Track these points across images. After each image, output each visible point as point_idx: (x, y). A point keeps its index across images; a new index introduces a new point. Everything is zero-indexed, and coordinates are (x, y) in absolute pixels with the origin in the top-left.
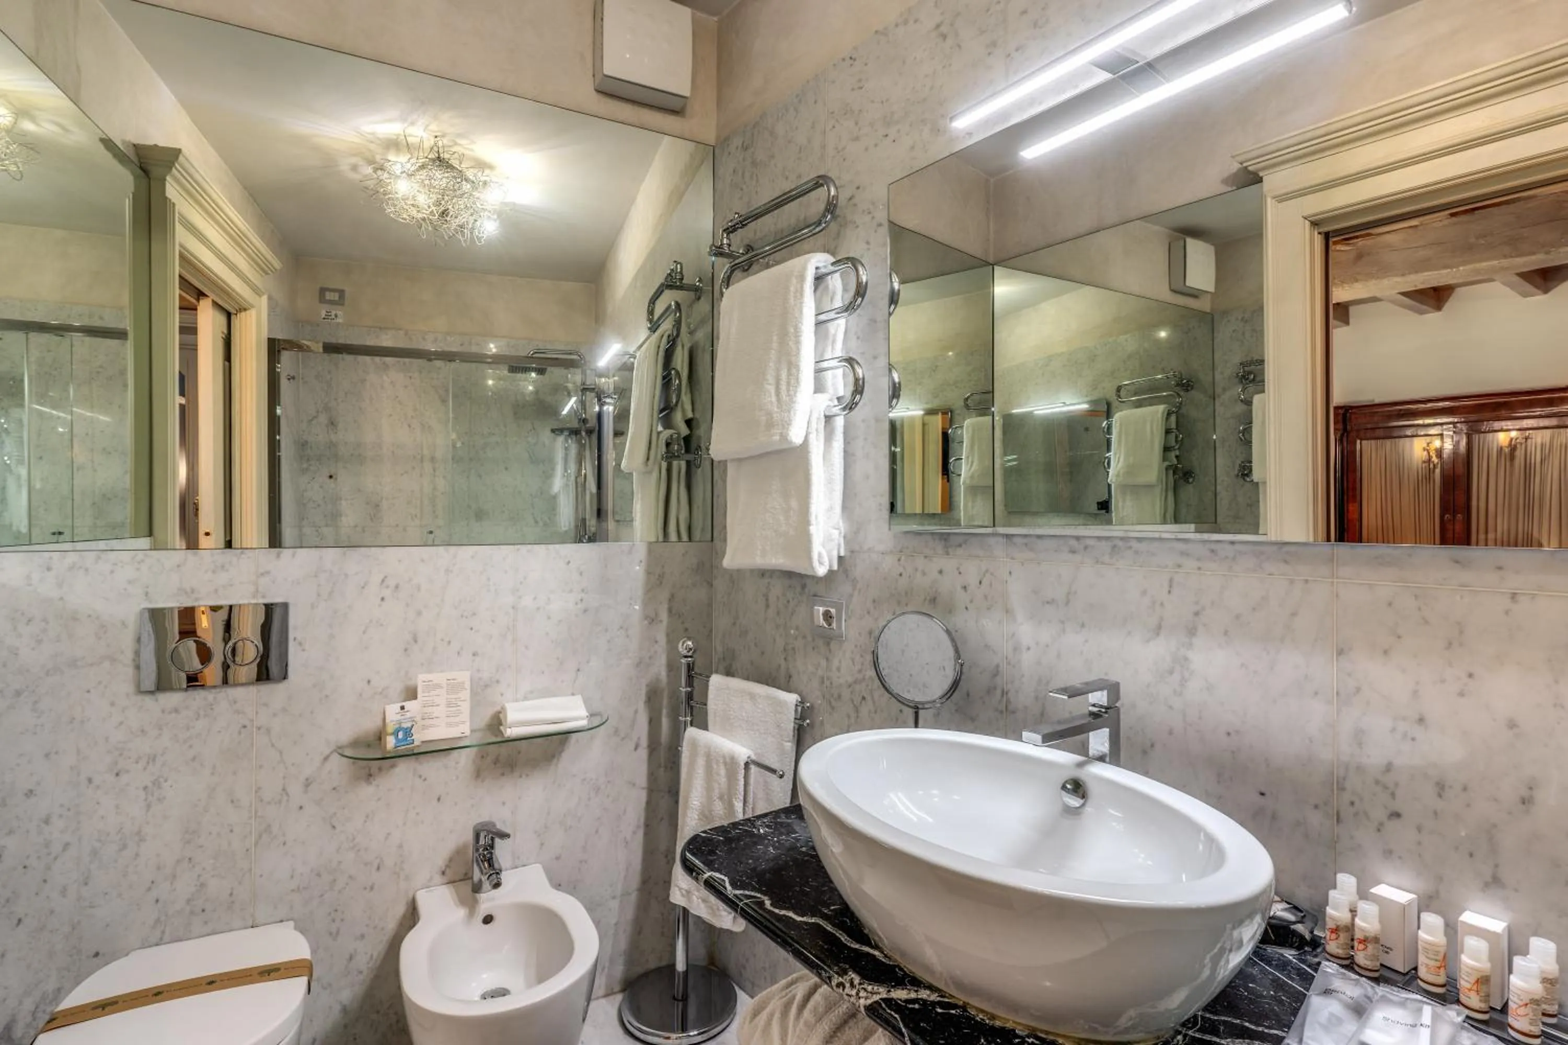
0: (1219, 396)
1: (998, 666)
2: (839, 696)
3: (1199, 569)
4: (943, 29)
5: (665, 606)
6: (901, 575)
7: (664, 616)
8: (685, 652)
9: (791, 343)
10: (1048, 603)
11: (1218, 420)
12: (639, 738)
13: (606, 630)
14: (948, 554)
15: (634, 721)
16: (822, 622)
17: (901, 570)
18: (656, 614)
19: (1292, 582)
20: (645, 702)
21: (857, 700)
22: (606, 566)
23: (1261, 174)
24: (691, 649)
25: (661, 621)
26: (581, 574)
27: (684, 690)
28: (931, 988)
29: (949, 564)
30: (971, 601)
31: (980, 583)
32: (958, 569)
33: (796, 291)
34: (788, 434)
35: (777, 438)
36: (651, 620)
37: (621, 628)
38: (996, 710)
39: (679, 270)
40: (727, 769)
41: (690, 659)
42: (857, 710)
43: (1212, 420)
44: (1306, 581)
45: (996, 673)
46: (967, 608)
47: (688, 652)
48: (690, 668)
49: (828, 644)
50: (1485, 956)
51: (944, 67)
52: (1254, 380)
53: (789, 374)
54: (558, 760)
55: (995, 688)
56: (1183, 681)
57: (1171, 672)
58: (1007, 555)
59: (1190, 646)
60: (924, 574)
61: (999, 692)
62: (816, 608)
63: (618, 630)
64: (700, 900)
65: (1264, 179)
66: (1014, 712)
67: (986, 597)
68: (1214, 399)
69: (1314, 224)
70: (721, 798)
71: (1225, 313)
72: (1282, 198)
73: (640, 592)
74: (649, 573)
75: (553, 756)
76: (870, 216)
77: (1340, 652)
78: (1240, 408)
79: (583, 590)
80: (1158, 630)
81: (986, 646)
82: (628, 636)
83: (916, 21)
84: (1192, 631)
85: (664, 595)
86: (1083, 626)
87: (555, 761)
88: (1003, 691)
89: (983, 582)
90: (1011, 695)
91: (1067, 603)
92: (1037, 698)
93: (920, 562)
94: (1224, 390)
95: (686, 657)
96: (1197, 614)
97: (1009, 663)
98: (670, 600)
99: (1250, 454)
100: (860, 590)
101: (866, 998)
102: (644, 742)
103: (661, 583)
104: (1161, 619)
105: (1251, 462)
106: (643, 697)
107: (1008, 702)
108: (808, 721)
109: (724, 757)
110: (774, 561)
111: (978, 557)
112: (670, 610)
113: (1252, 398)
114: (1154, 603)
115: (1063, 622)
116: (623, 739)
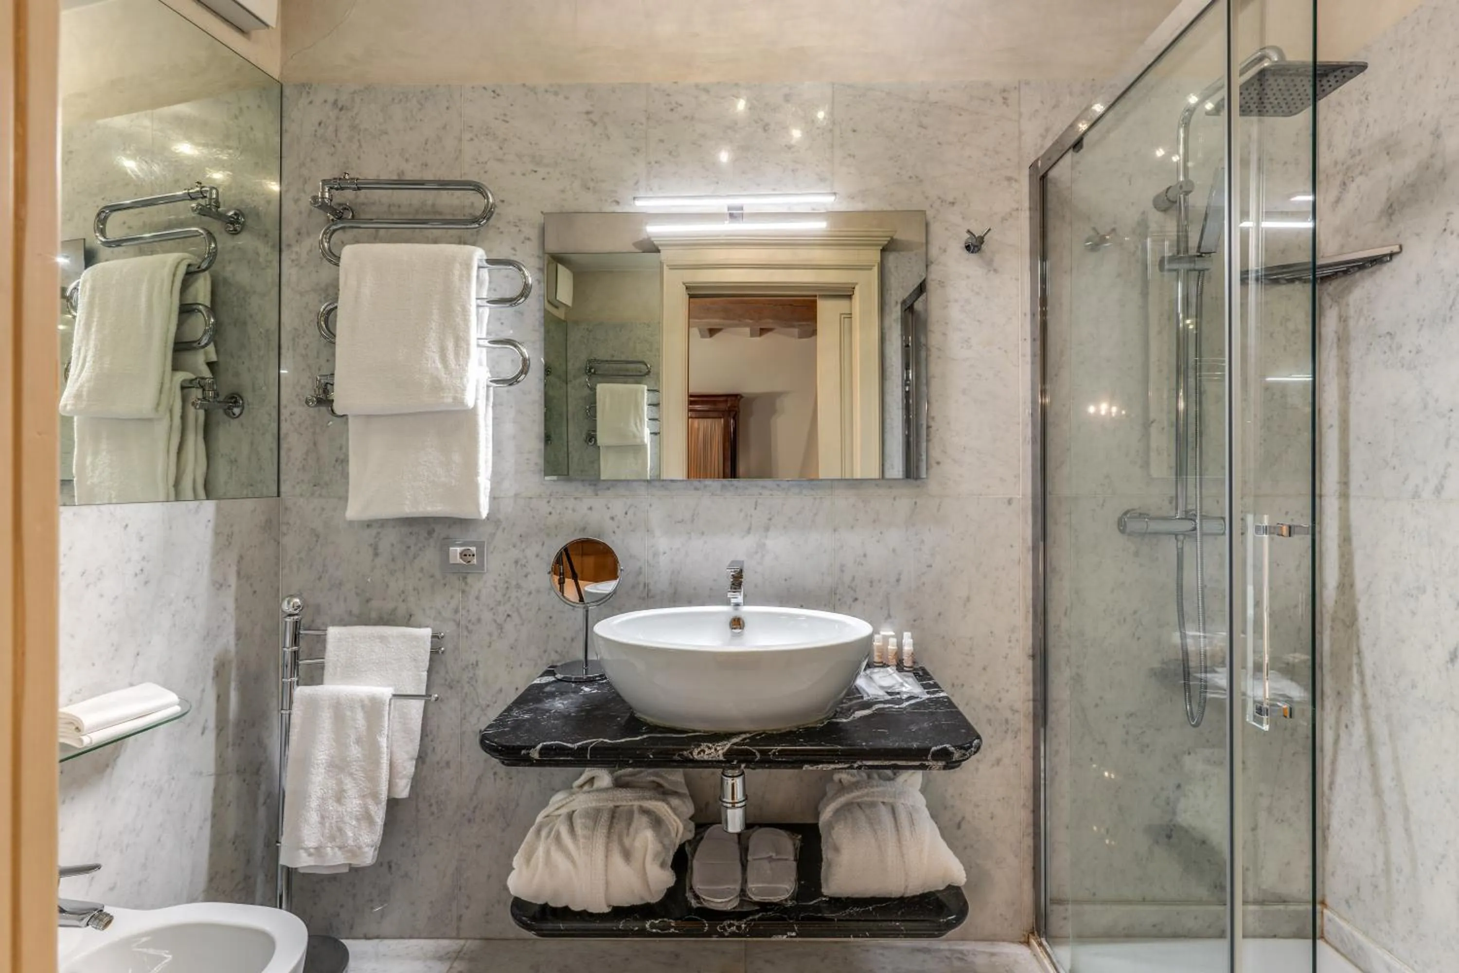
0: (571, 381)
1: (641, 568)
2: (479, 620)
3: (771, 495)
4: (594, 117)
5: (234, 569)
6: (550, 513)
7: (233, 580)
8: (291, 610)
9: (457, 320)
10: (679, 522)
11: (570, 399)
12: (206, 721)
13: (170, 604)
14: (597, 495)
15: (201, 702)
16: (459, 561)
17: (550, 509)
18: (225, 580)
19: (815, 499)
20: (213, 678)
21: (500, 619)
22: (171, 528)
23: (660, 248)
24: (299, 607)
25: (230, 586)
26: (141, 539)
27: (290, 650)
28: (745, 733)
29: (598, 503)
30: (618, 527)
31: (626, 513)
32: (606, 505)
33: (461, 276)
34: (464, 398)
35: (450, 400)
36: (219, 585)
37: (188, 598)
38: (640, 598)
39: (214, 196)
40: (365, 712)
41: (296, 617)
42: (500, 627)
43: (565, 399)
44: (821, 498)
45: (640, 572)
46: (614, 532)
47: (296, 610)
48: (297, 625)
49: (465, 578)
50: (895, 644)
51: (594, 145)
52: (594, 373)
53: (457, 346)
54: (113, 768)
55: (638, 584)
56: (763, 556)
57: (756, 553)
58: (648, 494)
59: (766, 537)
60: (574, 510)
61: (641, 586)
62: (451, 548)
63: (184, 601)
64: (336, 849)
65: (662, 251)
66: (653, 597)
67: (630, 523)
68: (567, 383)
69: (687, 288)
70: (358, 741)
71: (576, 323)
72: (673, 267)
73: (207, 557)
74: (217, 534)
75: (107, 766)
76: (518, 229)
77: (835, 530)
78: (586, 392)
79: (144, 558)
80: (749, 531)
81: (631, 556)
82: (194, 607)
83: (567, 98)
84: (767, 529)
85: (232, 557)
86: (703, 533)
87: (109, 770)
88: (645, 584)
89: (628, 513)
90: (651, 587)
91: (693, 521)
92: (671, 584)
93: (570, 503)
94: (575, 377)
95: (290, 615)
96: (770, 519)
97: (649, 565)
98: (239, 562)
99: (595, 426)
100: (504, 529)
101: (723, 749)
102: (212, 724)
103: (230, 543)
104: (751, 524)
105: (595, 431)
106: (211, 673)
107: (649, 591)
108: (443, 649)
109: (362, 701)
110: (429, 509)
111: (623, 496)
112: (239, 573)
113: (596, 385)
114: (747, 516)
115: (689, 533)
116: (189, 725)
